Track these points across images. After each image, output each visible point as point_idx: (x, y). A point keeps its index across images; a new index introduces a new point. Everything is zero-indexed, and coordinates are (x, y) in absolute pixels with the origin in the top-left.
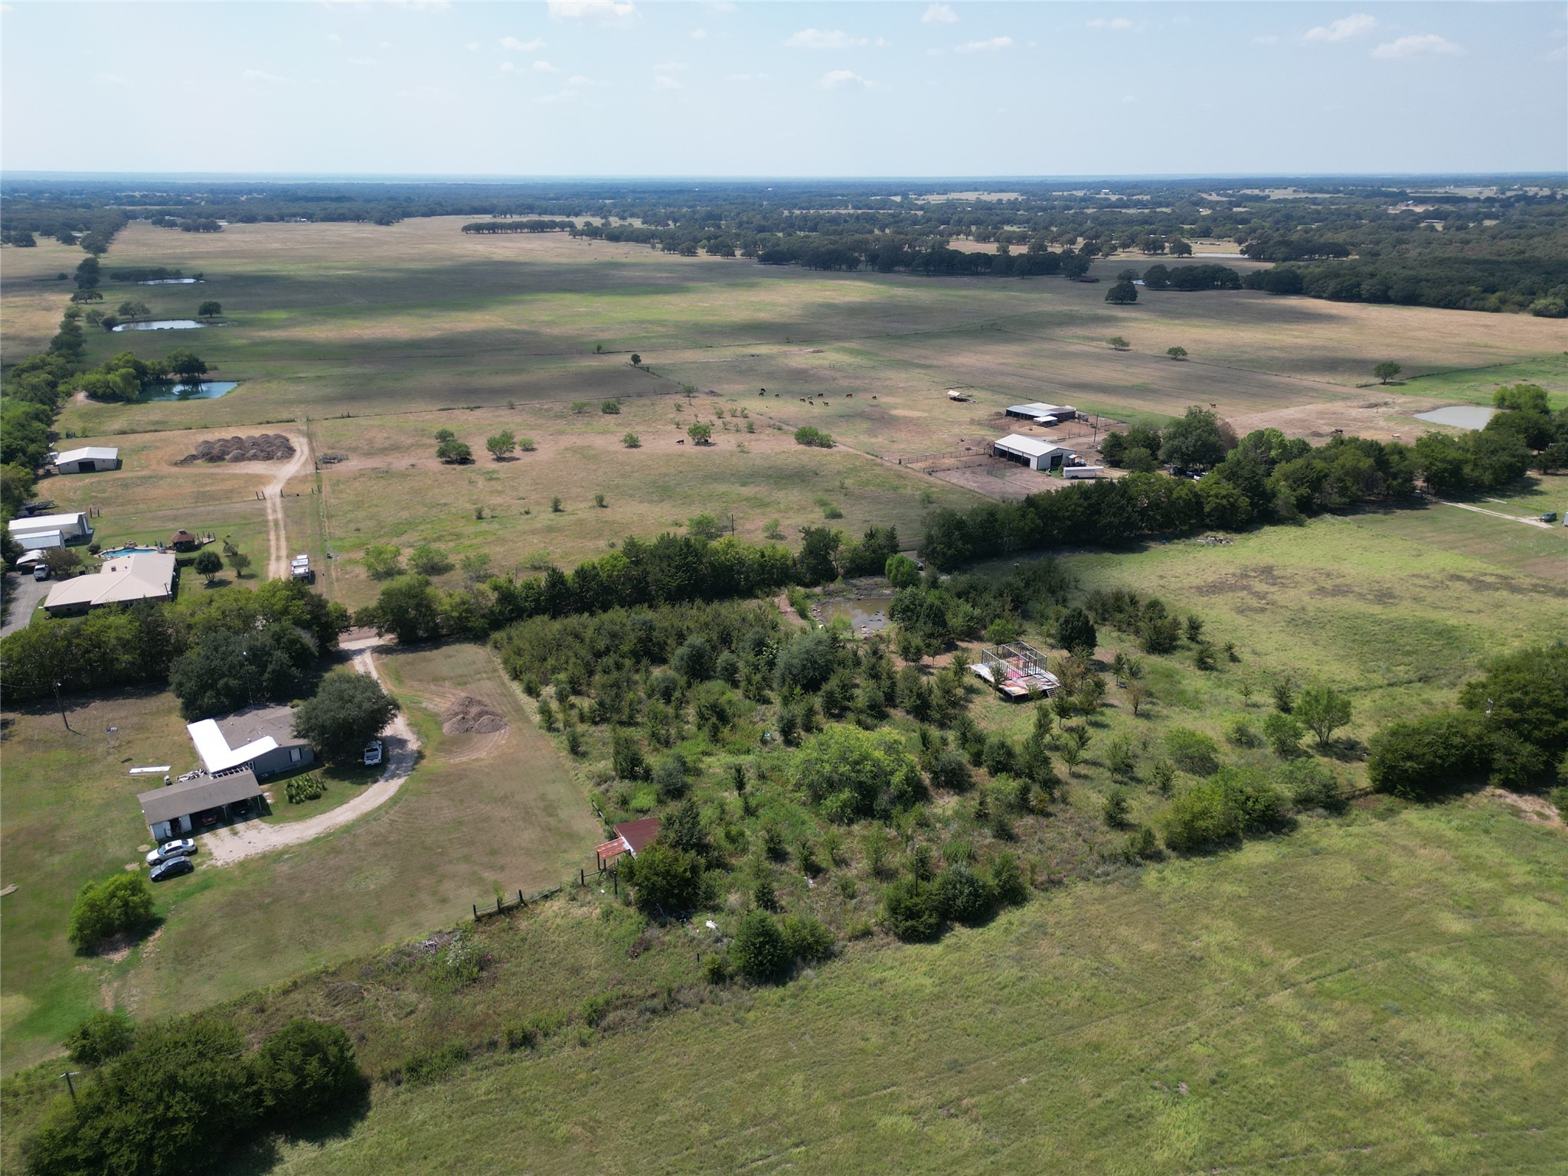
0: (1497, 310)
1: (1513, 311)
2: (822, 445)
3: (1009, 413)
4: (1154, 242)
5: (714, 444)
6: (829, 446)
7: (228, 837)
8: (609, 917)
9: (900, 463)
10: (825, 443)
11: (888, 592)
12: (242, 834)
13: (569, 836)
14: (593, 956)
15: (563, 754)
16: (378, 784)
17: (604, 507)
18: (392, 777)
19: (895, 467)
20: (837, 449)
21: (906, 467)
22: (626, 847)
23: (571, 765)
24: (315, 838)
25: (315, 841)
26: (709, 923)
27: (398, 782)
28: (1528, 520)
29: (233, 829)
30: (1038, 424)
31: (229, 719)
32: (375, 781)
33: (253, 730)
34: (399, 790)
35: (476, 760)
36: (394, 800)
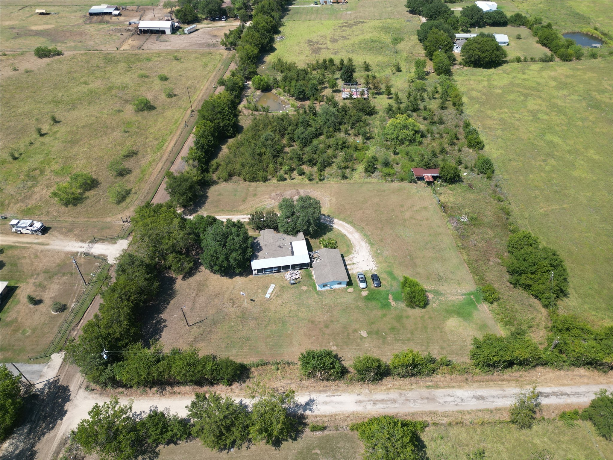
6: (62, 54)
7: (356, 266)
8: (453, 190)
9: (118, 49)
10: (59, 54)
11: (258, 92)
12: (355, 262)
13: (399, 190)
14: (471, 196)
15: (342, 182)
16: (335, 226)
17: (59, 122)
18: (331, 221)
19: (118, 51)
20: (67, 54)
21: (124, 50)
22: (429, 175)
23: (352, 181)
24: (369, 244)
25: (371, 244)
26: (464, 174)
27: (336, 220)
28: (313, 5)
29: (350, 264)
30: (116, 15)
31: (259, 254)
32: (332, 226)
33: (281, 247)
34: (343, 221)
35: (330, 201)
36: (350, 223)
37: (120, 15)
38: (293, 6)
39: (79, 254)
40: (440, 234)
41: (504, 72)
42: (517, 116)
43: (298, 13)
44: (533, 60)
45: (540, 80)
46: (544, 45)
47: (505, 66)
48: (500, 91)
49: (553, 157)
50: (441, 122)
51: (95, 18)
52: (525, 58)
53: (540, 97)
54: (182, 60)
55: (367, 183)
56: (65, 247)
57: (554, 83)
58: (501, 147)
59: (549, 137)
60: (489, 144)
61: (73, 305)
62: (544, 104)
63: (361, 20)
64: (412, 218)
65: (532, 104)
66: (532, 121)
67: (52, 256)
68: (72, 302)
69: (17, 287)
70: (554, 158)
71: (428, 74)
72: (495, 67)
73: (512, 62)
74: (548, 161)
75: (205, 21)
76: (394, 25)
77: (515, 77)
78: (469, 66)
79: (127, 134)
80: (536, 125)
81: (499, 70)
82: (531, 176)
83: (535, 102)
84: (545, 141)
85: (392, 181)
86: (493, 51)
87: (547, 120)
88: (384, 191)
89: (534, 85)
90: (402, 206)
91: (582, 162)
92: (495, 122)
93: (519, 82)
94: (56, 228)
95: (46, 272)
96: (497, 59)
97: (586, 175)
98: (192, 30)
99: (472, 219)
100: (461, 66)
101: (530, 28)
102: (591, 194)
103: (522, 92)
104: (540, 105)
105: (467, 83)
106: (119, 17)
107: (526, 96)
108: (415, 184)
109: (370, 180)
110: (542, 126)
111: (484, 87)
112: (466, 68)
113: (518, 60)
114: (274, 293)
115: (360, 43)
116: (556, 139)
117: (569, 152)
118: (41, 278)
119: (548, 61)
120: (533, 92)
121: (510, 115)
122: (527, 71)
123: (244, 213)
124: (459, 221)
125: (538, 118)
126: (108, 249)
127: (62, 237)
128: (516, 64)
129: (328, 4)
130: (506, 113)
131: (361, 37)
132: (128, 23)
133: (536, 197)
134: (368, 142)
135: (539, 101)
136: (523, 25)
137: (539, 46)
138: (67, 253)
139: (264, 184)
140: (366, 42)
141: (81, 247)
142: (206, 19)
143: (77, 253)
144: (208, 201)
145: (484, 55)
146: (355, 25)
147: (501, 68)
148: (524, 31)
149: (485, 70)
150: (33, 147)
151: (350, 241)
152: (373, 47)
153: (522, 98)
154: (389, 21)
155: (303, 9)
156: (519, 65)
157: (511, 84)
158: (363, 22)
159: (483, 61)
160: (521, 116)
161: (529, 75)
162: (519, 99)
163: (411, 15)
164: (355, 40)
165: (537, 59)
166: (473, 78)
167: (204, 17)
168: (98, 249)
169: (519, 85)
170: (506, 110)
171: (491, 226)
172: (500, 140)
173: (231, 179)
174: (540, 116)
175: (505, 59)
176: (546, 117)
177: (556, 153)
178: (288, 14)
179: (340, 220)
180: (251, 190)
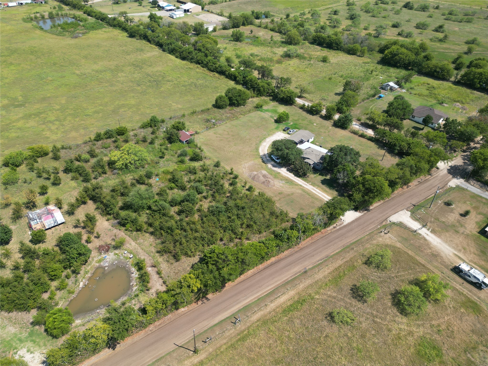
16: (266, 153)
18: (264, 155)
27: (261, 154)
34: (259, 152)
35: (247, 163)
36: (257, 149)
39: (430, 230)
56: (440, 243)
61: (440, 202)
67: (452, 241)
68: (441, 204)
69: (478, 233)
94: (446, 267)
95: (457, 232)
118: (461, 230)
123: (302, 188)
126: (407, 221)
127: (442, 254)
138: (439, 237)
141: (427, 235)
143: (431, 232)
168: (415, 225)
179: (259, 153)
180: (278, 198)
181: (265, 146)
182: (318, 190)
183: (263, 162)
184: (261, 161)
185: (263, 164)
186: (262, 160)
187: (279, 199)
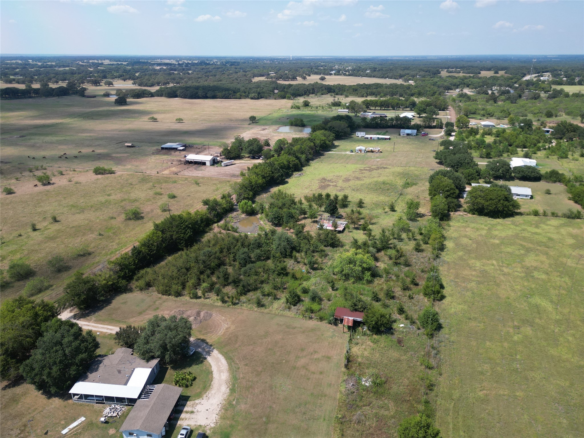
0: (240, 98)
1: (245, 99)
2: (111, 173)
3: (163, 148)
4: (96, 81)
5: (53, 184)
6: (114, 173)
7: (193, 416)
8: (375, 342)
9: (158, 173)
10: (112, 172)
11: (243, 216)
12: (195, 410)
13: (313, 330)
14: (394, 354)
15: (256, 309)
16: (209, 358)
17: (58, 221)
18: (209, 353)
19: (158, 175)
20: (118, 173)
21: (162, 174)
22: (351, 318)
23: (266, 311)
24: (230, 390)
25: (232, 390)
26: (401, 325)
27: (215, 353)
28: (348, 153)
29: (187, 412)
30: (180, 150)
31: (91, 376)
32: (205, 358)
33: (119, 372)
34: (223, 355)
35: (227, 329)
36: (229, 359)
37: (183, 150)
38: (329, 152)
40: (326, 396)
41: (513, 224)
42: (505, 270)
43: (330, 157)
44: (554, 215)
45: (555, 236)
46: (576, 202)
47: (517, 218)
48: (497, 242)
49: (532, 324)
50: (407, 265)
51: (164, 151)
52: (545, 212)
53: (547, 254)
54: (200, 185)
55: (282, 315)
57: (571, 241)
58: (465, 302)
59: (537, 300)
60: (451, 296)
62: (547, 262)
63: (385, 166)
64: (305, 367)
65: (531, 260)
66: (522, 278)
70: (532, 326)
71: (422, 216)
72: (504, 217)
73: (528, 215)
74: (522, 329)
75: (247, 159)
76: (416, 172)
77: (524, 230)
78: (474, 214)
79: (101, 237)
80: (526, 284)
81: (508, 221)
82: (488, 343)
83: (536, 258)
84: (530, 304)
85: (311, 318)
86: (499, 200)
87: (543, 280)
88: (294, 328)
89: (544, 240)
90: (302, 350)
91: (570, 339)
92: (474, 273)
93: (526, 234)
96: (506, 209)
97: (570, 356)
98: (228, 164)
99: (377, 384)
100: (465, 213)
101: (566, 185)
102: (567, 383)
103: (525, 246)
104: (542, 262)
105: (462, 229)
106: (181, 152)
107: (528, 250)
108: (335, 327)
109: (287, 313)
110: (533, 286)
111: (481, 235)
112: (470, 215)
113: (536, 213)
114: (76, 428)
115: (370, 184)
116: (545, 304)
117: (558, 322)
119: (573, 218)
120: (539, 248)
121: (498, 268)
122: (542, 225)
124: (358, 382)
125: (533, 276)
128: (532, 217)
129: (363, 152)
130: (493, 265)
131: (375, 179)
132: (184, 156)
133: (482, 373)
134: (313, 272)
135: (543, 258)
136: (559, 181)
137: (572, 202)
139: (176, 299)
140: (376, 183)
142: (248, 157)
144: (108, 307)
145: (487, 203)
146: (376, 170)
147: (511, 219)
148: (558, 187)
149: (490, 219)
150: (20, 238)
151: (212, 381)
152: (381, 188)
153: (522, 252)
154: (412, 168)
155: (337, 155)
156: (536, 218)
157: (517, 236)
158: (385, 168)
159: (487, 209)
160: (511, 271)
161: (543, 230)
162: (517, 252)
163: (439, 165)
164: (367, 181)
165: (560, 214)
166: (473, 225)
167: (247, 155)
169: (524, 238)
170: (494, 262)
171: (399, 400)
172: (469, 294)
173: (148, 289)
174: (536, 274)
175: (519, 211)
176: (544, 277)
177: (537, 320)
178: (320, 158)
179: (221, 353)
180: (157, 303)
181: (220, 371)
182: (105, 331)
183: (203, 341)
184: (208, 341)
185: (202, 337)
186: (207, 343)
187: (155, 302)
